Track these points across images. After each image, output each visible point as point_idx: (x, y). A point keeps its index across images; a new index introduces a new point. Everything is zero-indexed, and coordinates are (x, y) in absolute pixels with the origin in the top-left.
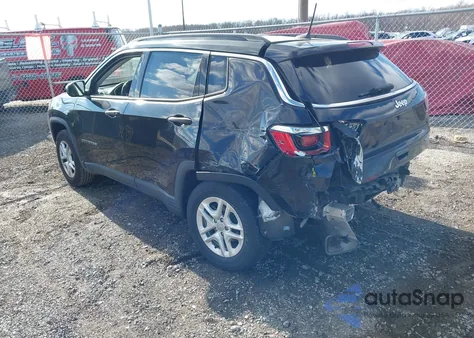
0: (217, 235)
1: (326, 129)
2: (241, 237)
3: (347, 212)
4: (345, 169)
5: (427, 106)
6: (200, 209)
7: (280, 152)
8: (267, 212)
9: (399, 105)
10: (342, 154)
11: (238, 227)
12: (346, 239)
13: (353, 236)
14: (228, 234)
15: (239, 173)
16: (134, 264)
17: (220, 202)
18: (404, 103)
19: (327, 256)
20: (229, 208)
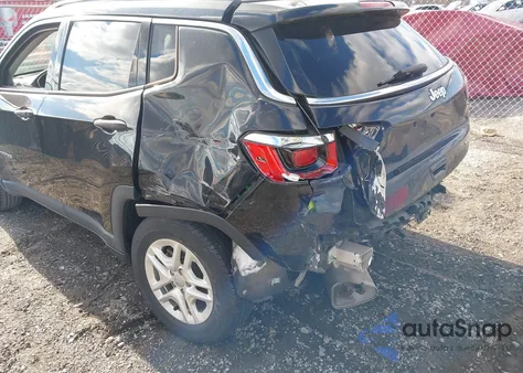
0: (176, 293)
1: (330, 137)
2: (209, 298)
3: (362, 258)
4: (359, 198)
5: (468, 94)
6: (149, 256)
7: (261, 175)
8: (244, 262)
9: (435, 95)
10: (356, 177)
11: (205, 283)
12: (360, 288)
13: (369, 283)
14: (191, 291)
15: (200, 207)
16: (56, 337)
17: (176, 246)
18: (442, 92)
19: (335, 310)
20: (190, 255)
